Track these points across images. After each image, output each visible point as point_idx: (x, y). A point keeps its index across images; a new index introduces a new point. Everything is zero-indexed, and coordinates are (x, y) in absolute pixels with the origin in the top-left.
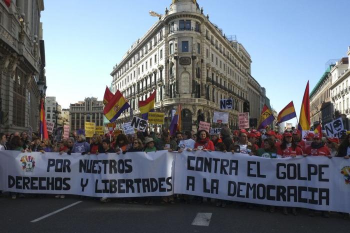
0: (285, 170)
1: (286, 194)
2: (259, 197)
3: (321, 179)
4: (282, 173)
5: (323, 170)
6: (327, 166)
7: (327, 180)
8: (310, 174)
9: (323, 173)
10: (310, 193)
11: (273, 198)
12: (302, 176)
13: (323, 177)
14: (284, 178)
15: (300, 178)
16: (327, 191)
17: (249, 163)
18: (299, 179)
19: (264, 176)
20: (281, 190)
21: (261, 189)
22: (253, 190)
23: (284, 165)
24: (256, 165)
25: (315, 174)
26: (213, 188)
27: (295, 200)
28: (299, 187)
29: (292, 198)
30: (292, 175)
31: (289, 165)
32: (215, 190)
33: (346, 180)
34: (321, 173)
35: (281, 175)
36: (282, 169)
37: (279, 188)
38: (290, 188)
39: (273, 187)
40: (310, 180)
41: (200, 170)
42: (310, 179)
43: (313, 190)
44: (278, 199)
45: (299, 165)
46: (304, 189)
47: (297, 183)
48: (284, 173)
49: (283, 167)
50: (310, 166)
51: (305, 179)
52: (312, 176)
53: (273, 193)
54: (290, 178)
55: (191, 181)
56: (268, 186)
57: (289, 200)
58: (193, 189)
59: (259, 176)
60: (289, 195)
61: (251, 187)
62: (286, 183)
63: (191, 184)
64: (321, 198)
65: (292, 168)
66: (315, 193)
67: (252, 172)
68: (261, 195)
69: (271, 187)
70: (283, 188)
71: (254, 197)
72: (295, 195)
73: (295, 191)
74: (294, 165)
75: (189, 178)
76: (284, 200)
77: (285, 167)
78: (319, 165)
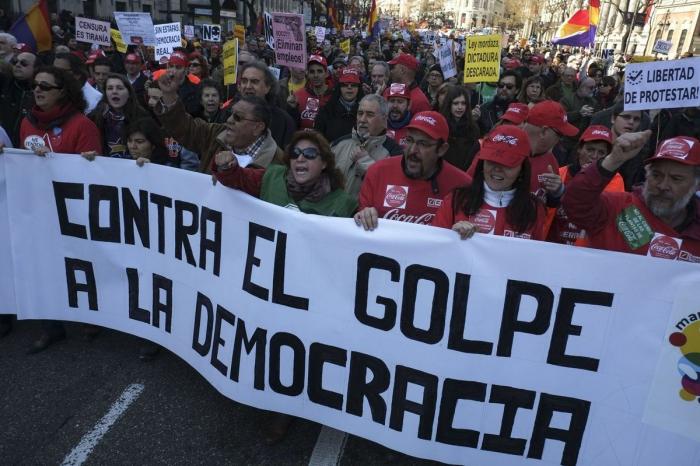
0: (396, 292)
1: (387, 396)
2: (277, 386)
3: (557, 356)
4: (380, 300)
5: (581, 313)
6: (604, 299)
7: (591, 364)
8: (510, 324)
9: (577, 331)
10: (499, 409)
11: (331, 400)
12: (469, 334)
13: (574, 347)
14: (385, 324)
15: (458, 343)
16: (579, 410)
18: (453, 345)
19: (301, 303)
20: (370, 376)
21: (287, 353)
22: (254, 350)
23: (390, 265)
24: (272, 246)
25: (536, 327)
26: (157, 306)
27: (424, 433)
28: (448, 382)
29: (411, 420)
30: (422, 320)
31: (417, 273)
32: (163, 315)
33: (686, 380)
34: (566, 329)
35: (376, 311)
36: (381, 283)
37: (361, 361)
38: (406, 375)
39: (337, 355)
40: (508, 354)
41: (111, 235)
42: (505, 349)
43: (512, 399)
44: (355, 409)
45: (463, 281)
46: (474, 391)
47: (441, 361)
48: (388, 303)
49: (387, 274)
51: (482, 348)
52: (519, 337)
53: (335, 379)
54: (409, 331)
55: (80, 277)
56: (315, 347)
57: (397, 424)
58: (93, 305)
59: (281, 298)
60: (401, 404)
61: (249, 338)
62: (393, 349)
63: (82, 288)
64: (542, 431)
65: (426, 289)
66: (520, 411)
67: (257, 276)
68: (287, 378)
69: (326, 353)
70: (378, 366)
71: (259, 384)
72: (425, 411)
73: (430, 396)
74: (438, 277)
75: (72, 265)
76: (378, 417)
77: (395, 278)
78: (563, 290)
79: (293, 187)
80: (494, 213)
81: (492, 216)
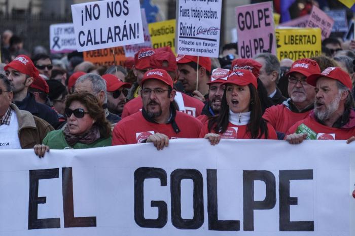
0: (164, 194)
4: (154, 204)
5: (296, 187)
6: (307, 174)
7: (308, 226)
8: (250, 205)
9: (294, 201)
13: (296, 214)
14: (159, 223)
15: (216, 224)
17: (36, 176)
18: (211, 227)
19: (90, 222)
23: (158, 173)
24: (57, 183)
25: (268, 204)
30: (187, 212)
31: (180, 175)
34: (288, 201)
35: (151, 213)
36: (154, 190)
40: (252, 229)
42: (249, 226)
45: (212, 174)
48: (160, 205)
49: (157, 181)
50: (249, 177)
52: (257, 213)
59: (71, 222)
67: (43, 212)
74: (194, 175)
77: (164, 183)
78: (280, 171)
79: (69, 137)
80: (236, 129)
81: (234, 130)
